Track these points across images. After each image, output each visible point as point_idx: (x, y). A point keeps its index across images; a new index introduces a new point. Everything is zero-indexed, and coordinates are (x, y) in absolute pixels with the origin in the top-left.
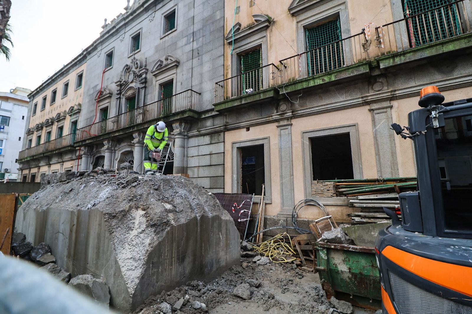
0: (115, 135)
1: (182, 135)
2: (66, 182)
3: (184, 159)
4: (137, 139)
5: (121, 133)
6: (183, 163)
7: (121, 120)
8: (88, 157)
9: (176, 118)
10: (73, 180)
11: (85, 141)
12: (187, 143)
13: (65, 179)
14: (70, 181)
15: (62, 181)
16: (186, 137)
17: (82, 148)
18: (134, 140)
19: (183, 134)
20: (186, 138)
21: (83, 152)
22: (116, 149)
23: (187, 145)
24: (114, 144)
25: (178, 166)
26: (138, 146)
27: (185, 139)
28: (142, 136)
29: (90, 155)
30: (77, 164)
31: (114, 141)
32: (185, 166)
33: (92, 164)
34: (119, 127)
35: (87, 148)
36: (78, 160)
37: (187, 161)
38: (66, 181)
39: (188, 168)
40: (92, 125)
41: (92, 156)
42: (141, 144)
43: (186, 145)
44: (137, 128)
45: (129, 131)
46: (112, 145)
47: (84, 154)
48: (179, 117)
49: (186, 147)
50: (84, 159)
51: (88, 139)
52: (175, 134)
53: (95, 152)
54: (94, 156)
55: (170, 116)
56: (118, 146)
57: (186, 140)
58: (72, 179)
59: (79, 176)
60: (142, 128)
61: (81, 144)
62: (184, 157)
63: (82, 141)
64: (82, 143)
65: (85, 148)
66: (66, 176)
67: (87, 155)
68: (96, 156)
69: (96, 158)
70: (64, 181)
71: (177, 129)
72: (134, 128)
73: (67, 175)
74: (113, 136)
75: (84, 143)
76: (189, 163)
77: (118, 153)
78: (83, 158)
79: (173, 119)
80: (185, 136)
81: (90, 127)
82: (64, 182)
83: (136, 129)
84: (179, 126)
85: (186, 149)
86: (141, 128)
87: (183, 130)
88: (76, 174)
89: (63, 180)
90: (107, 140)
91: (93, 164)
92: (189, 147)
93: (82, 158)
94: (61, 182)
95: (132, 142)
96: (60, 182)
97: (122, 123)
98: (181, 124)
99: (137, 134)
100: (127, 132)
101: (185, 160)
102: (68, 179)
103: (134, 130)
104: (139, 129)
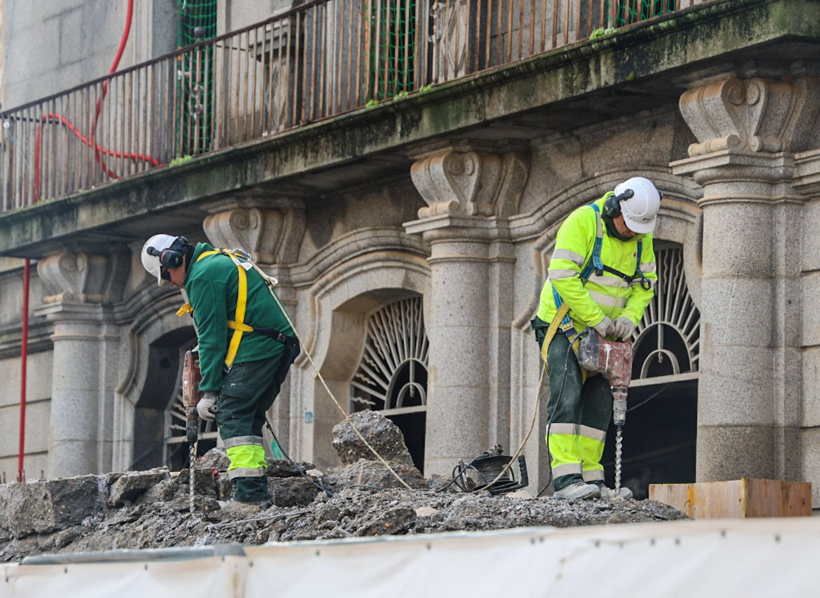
0: (287, 170)
1: (755, 179)
2: (58, 538)
3: (770, 367)
4: (443, 207)
5: (327, 159)
6: (769, 401)
7: (321, 53)
8: (95, 340)
9: (700, 51)
10: (93, 528)
11: (66, 209)
12: (794, 242)
13: (51, 524)
14: (75, 529)
15: (34, 534)
16: (781, 192)
17: (51, 268)
18: (422, 211)
19: (757, 171)
20: (786, 202)
21: (60, 297)
22: (299, 273)
23: (794, 256)
24: (280, 231)
25: (729, 420)
26: (450, 261)
27: (770, 205)
28: (474, 179)
29: (112, 322)
30: (18, 400)
31: (281, 212)
32: (781, 421)
33: (126, 391)
34: (308, 112)
35: (82, 263)
36: (17, 363)
37: (797, 382)
38: (56, 530)
39: (806, 434)
40: (110, 77)
41: (127, 331)
42: (472, 240)
43: (781, 251)
44: (434, 120)
45: (381, 147)
46: (270, 244)
47: (68, 314)
48: (716, 47)
49: (782, 269)
50: (63, 353)
51: (92, 200)
52: (702, 169)
53: (145, 297)
54: (138, 332)
55: (661, 33)
56: (309, 248)
57: (782, 214)
58: (86, 522)
59: (119, 505)
60: (473, 120)
61: (34, 233)
62: (773, 346)
63: (45, 214)
64: (46, 230)
65: (69, 271)
66: (57, 503)
67: (86, 322)
68: (155, 332)
69: (154, 345)
70: (46, 534)
71: (717, 132)
72: (415, 123)
73: (57, 498)
74: (268, 177)
75: (58, 232)
76: (808, 397)
77: (316, 312)
78: (57, 346)
79: (677, 63)
80: (772, 182)
81: (94, 93)
82: (49, 540)
83: (426, 127)
84: (723, 112)
85: (782, 287)
86: (463, 124)
87: (755, 143)
88: (101, 488)
89: (39, 525)
90: (231, 204)
91: (136, 396)
92: (807, 272)
93: (47, 346)
94: (30, 541)
95: (411, 228)
96: (24, 537)
97: (331, 77)
98: (744, 96)
99: (438, 167)
100: (367, 150)
101: (781, 372)
102: (67, 521)
103: (413, 136)
104: (452, 127)
